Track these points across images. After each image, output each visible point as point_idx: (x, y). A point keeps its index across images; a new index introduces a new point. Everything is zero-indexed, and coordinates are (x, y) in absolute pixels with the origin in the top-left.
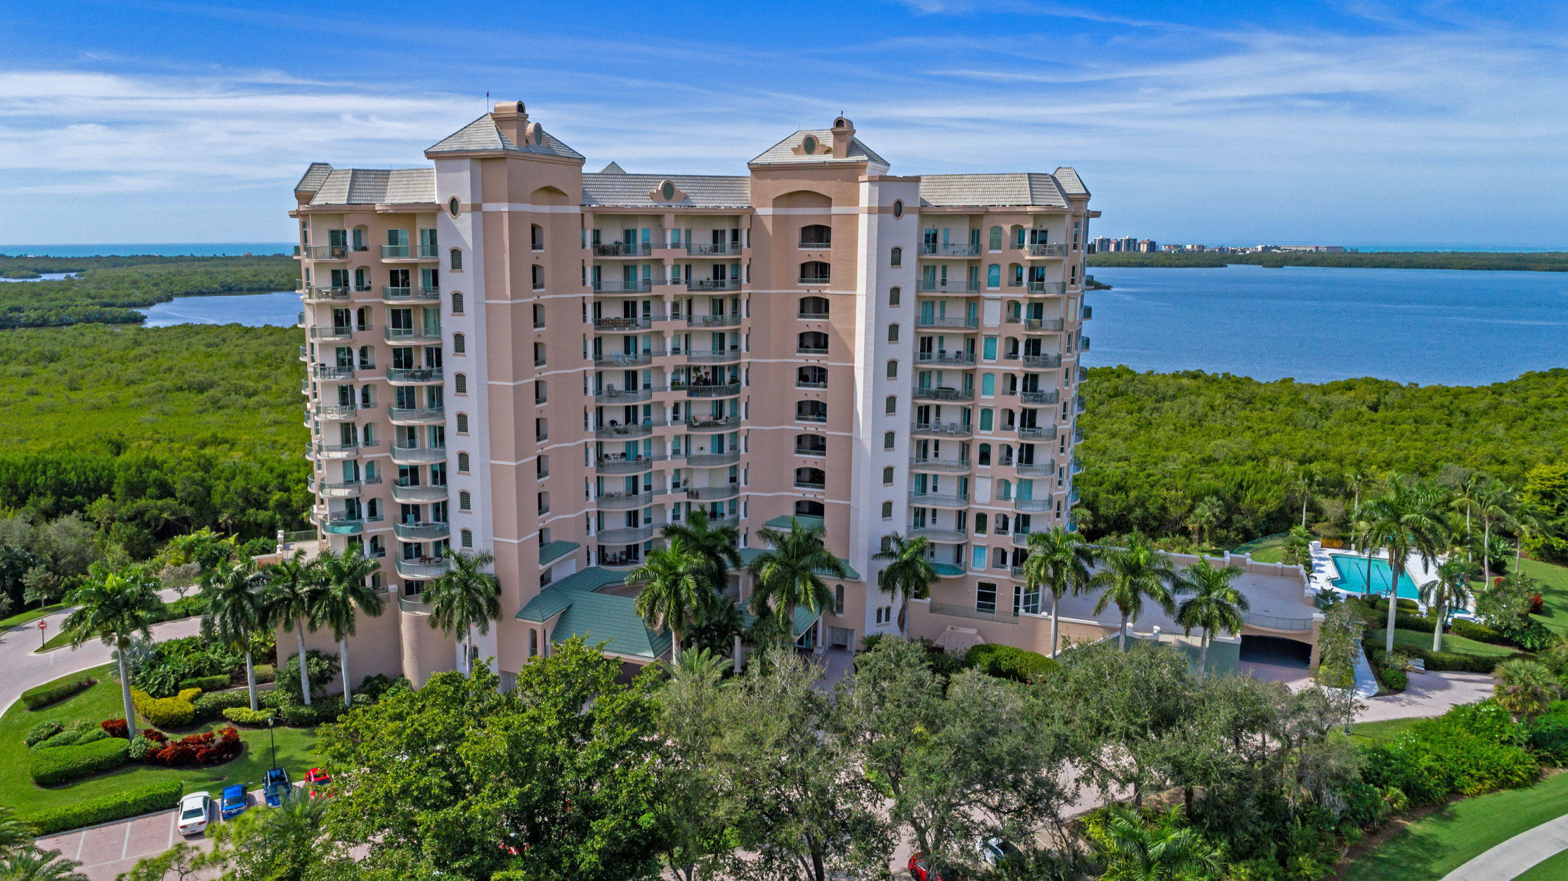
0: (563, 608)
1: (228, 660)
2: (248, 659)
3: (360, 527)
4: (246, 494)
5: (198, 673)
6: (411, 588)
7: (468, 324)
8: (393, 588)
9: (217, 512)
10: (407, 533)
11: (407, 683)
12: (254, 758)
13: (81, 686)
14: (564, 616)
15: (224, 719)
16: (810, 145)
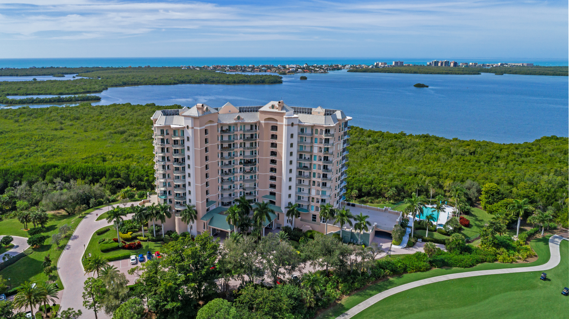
0: (211, 217)
1: (138, 225)
2: (142, 226)
3: (166, 197)
4: (138, 177)
5: (132, 228)
6: (178, 211)
7: (190, 153)
8: (174, 211)
9: (131, 182)
10: (177, 199)
11: (176, 233)
12: (144, 248)
13: (107, 230)
14: (212, 219)
15: (137, 239)
16: (273, 107)
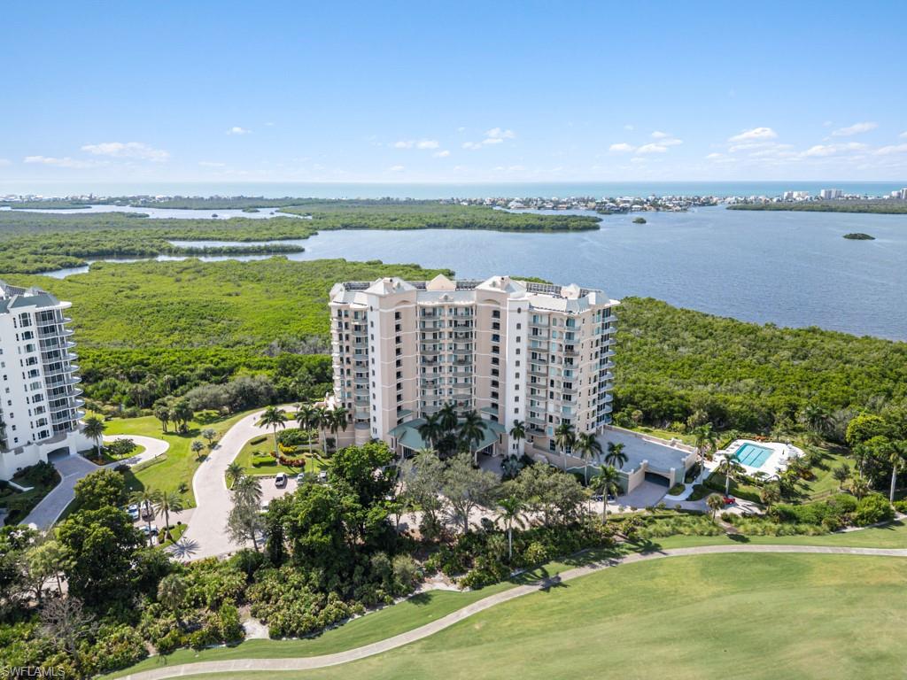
0: (403, 433)
7: (375, 343)
8: (354, 419)
13: (264, 439)
16: (494, 284)
